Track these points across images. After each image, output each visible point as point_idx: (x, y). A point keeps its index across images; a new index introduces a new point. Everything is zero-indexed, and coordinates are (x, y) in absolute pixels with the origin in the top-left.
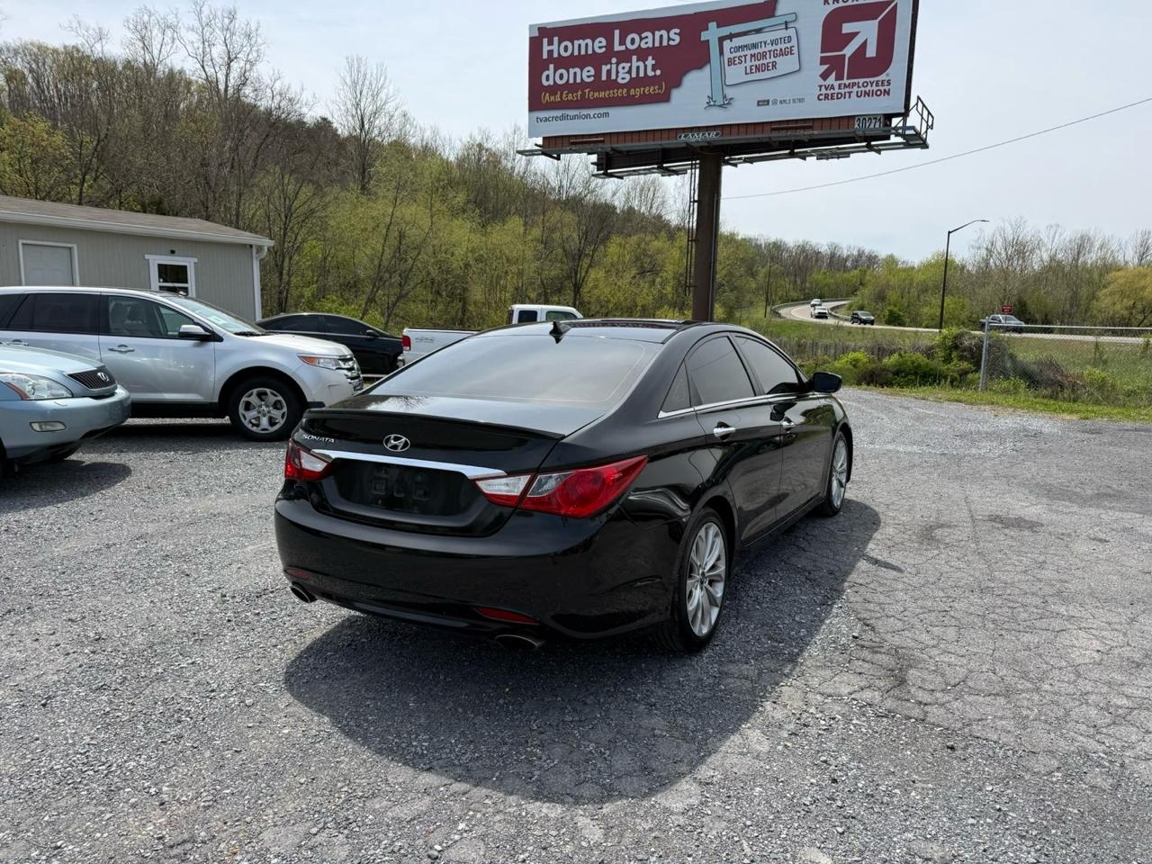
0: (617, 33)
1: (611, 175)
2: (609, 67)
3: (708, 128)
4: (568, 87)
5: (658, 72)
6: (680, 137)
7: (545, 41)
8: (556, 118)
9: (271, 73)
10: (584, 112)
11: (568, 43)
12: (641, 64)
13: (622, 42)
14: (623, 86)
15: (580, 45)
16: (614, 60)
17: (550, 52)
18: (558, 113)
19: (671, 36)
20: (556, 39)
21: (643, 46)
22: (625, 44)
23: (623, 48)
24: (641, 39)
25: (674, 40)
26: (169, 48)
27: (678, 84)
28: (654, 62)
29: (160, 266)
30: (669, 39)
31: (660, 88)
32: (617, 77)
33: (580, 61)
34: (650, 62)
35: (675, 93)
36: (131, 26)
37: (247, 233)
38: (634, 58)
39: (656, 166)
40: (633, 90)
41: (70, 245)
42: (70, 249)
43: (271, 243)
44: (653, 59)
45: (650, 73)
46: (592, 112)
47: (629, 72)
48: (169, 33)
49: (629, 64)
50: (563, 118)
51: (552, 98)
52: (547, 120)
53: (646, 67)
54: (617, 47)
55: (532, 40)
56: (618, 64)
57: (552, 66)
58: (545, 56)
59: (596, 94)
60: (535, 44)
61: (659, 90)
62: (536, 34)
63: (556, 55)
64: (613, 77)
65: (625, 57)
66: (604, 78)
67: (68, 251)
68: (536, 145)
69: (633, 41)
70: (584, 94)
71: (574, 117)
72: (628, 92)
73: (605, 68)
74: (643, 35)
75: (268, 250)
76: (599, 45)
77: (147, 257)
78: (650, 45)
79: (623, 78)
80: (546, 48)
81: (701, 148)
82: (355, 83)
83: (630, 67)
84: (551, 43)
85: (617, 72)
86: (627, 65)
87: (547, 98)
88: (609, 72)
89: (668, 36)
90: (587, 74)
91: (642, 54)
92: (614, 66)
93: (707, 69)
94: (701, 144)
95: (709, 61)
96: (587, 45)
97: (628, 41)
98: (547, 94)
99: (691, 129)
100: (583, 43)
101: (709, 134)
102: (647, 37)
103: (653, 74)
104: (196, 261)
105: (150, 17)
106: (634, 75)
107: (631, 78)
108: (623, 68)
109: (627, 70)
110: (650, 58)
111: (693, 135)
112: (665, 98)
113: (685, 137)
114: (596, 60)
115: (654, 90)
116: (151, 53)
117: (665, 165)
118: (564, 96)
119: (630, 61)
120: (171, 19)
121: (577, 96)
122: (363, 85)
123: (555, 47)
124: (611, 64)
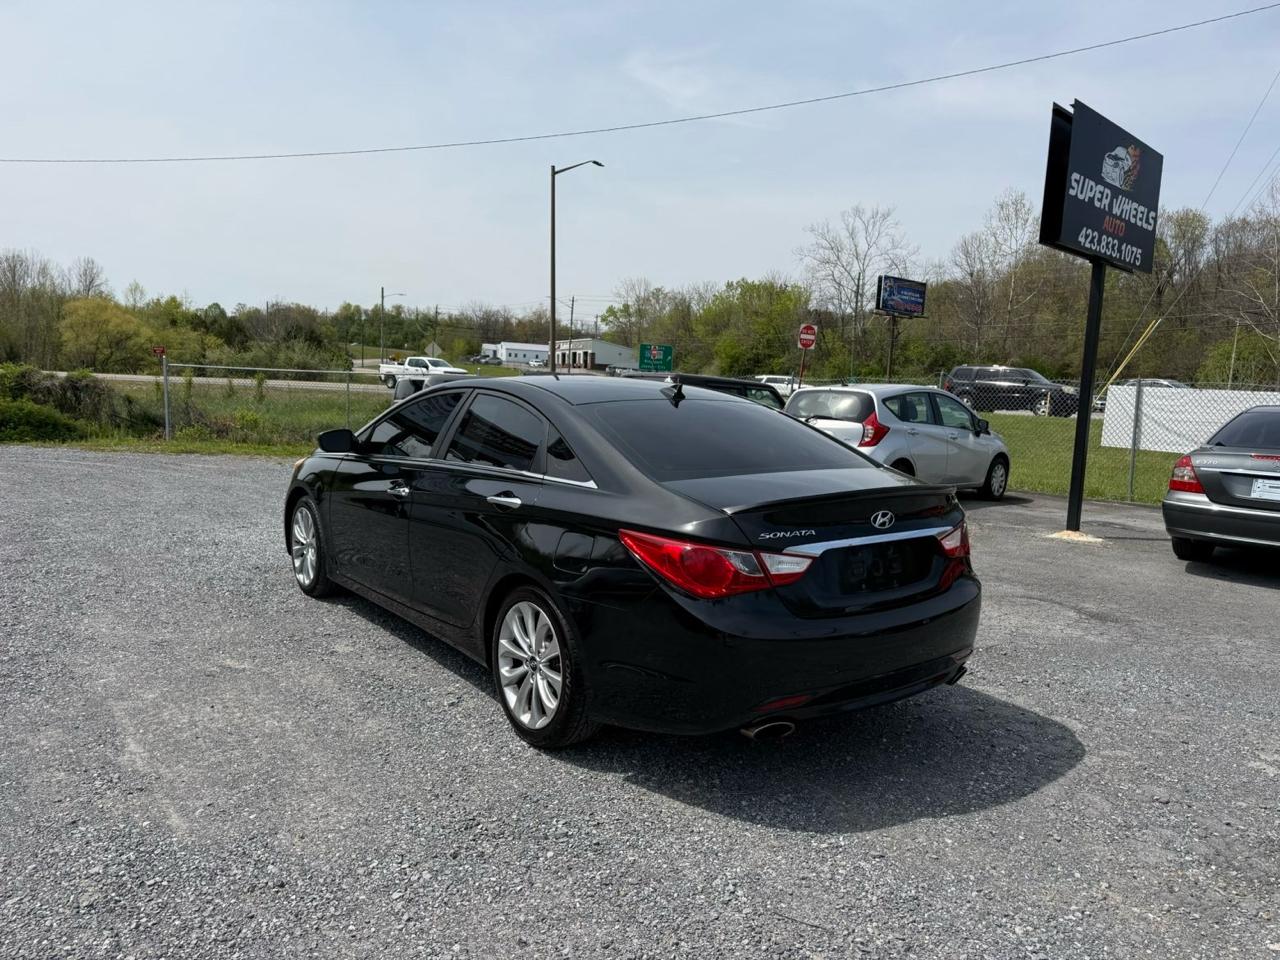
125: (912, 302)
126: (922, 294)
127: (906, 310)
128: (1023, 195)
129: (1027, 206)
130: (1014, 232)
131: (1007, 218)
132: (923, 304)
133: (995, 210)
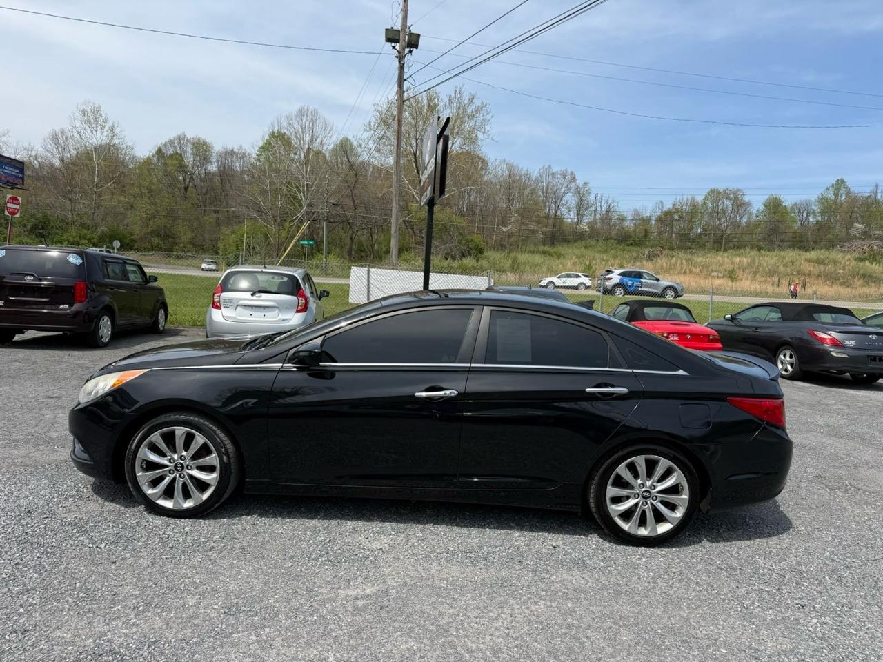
125: (13, 176)
126: (22, 170)
127: (8, 182)
128: (100, 107)
129: (104, 116)
130: (95, 133)
131: (89, 122)
132: (22, 179)
133: (78, 115)
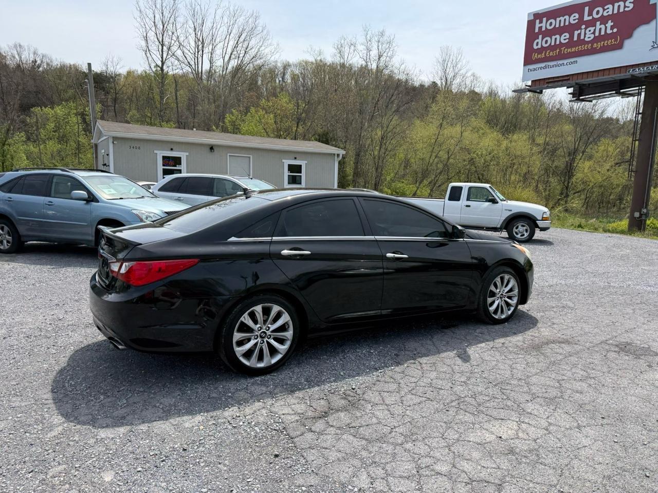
0: (587, 9)
1: (583, 100)
2: (579, 31)
3: (651, 63)
4: (552, 48)
5: (615, 30)
6: (629, 72)
7: (538, 21)
8: (541, 68)
9: (400, 60)
10: (560, 62)
11: (553, 21)
12: (603, 27)
13: (590, 14)
14: (588, 42)
15: (560, 21)
16: (583, 27)
17: (540, 28)
18: (543, 65)
19: (627, 5)
20: (545, 19)
21: (605, 14)
22: (592, 15)
23: (590, 18)
24: (604, 10)
25: (629, 7)
26: (352, 55)
27: (630, 36)
28: (612, 24)
29: (289, 165)
30: (625, 7)
31: (616, 40)
32: (585, 37)
33: (560, 31)
34: (610, 24)
35: (627, 43)
36: (336, 47)
37: (334, 148)
38: (598, 23)
39: (614, 92)
40: (595, 44)
41: (249, 156)
42: (249, 157)
43: (344, 152)
44: (612, 22)
45: (609, 31)
46: (565, 62)
47: (594, 33)
48: (352, 47)
49: (594, 28)
50: (545, 67)
51: (539, 56)
52: (535, 70)
53: (606, 28)
54: (586, 18)
55: (529, 22)
56: (586, 29)
57: (540, 37)
58: (537, 30)
59: (569, 50)
60: (531, 25)
61: (615, 43)
62: (532, 18)
63: (544, 29)
64: (582, 37)
65: (592, 23)
66: (575, 39)
67: (248, 159)
68: (527, 86)
69: (598, 12)
70: (561, 51)
71: (553, 66)
72: (592, 46)
73: (576, 33)
74: (606, 7)
75: (343, 156)
76: (574, 18)
77: (283, 161)
78: (610, 13)
79: (589, 37)
80: (538, 25)
81: (646, 77)
82: (444, 61)
83: (595, 30)
84: (541, 22)
85: (585, 34)
86: (592, 29)
87: (535, 56)
88: (579, 35)
89: (625, 4)
90: (564, 38)
91: (603, 20)
92: (583, 31)
93: (653, 23)
94: (645, 75)
95: (656, 18)
96: (565, 19)
97: (595, 12)
98: (536, 54)
99: (638, 65)
100: (562, 19)
101: (652, 67)
102: (608, 8)
103: (611, 31)
104: (306, 162)
105: (344, 41)
106: (597, 34)
107: (595, 37)
108: (590, 31)
109: (592, 31)
110: (610, 21)
111: (639, 69)
112: (619, 46)
113: (633, 71)
114: (570, 28)
115: (611, 42)
116: (344, 59)
117: (621, 91)
118: (547, 54)
119: (595, 26)
120: (354, 40)
121: (556, 53)
122: (448, 61)
123: (543, 25)
124: (581, 29)
